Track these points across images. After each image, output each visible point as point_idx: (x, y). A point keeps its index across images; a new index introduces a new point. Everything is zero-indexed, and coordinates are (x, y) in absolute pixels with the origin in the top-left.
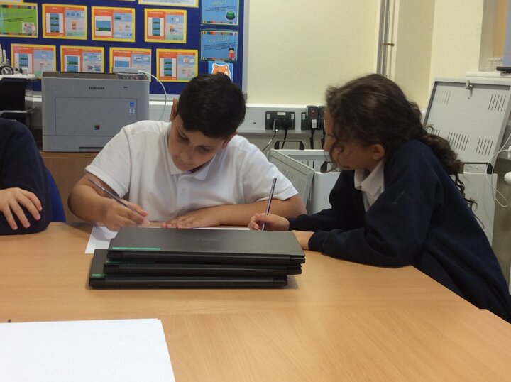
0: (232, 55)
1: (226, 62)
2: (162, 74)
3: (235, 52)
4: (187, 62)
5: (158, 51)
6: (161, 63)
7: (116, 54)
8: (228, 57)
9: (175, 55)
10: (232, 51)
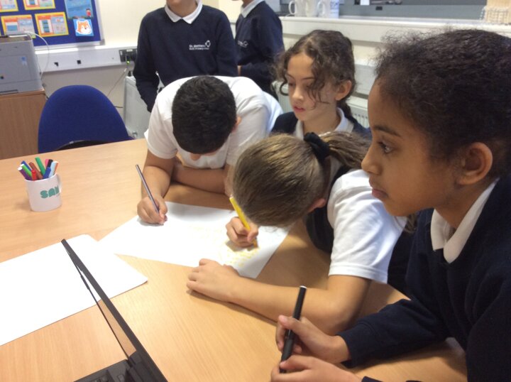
0: (89, 13)
1: (86, 18)
2: (43, 32)
3: (91, 11)
4: (59, 21)
5: (37, 15)
6: (40, 24)
7: (6, 21)
8: (87, 15)
9: (49, 18)
10: (88, 11)
